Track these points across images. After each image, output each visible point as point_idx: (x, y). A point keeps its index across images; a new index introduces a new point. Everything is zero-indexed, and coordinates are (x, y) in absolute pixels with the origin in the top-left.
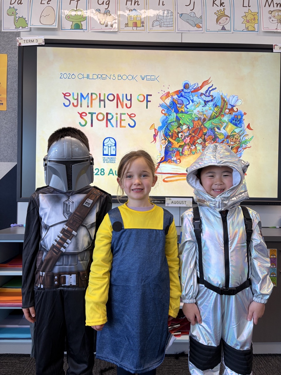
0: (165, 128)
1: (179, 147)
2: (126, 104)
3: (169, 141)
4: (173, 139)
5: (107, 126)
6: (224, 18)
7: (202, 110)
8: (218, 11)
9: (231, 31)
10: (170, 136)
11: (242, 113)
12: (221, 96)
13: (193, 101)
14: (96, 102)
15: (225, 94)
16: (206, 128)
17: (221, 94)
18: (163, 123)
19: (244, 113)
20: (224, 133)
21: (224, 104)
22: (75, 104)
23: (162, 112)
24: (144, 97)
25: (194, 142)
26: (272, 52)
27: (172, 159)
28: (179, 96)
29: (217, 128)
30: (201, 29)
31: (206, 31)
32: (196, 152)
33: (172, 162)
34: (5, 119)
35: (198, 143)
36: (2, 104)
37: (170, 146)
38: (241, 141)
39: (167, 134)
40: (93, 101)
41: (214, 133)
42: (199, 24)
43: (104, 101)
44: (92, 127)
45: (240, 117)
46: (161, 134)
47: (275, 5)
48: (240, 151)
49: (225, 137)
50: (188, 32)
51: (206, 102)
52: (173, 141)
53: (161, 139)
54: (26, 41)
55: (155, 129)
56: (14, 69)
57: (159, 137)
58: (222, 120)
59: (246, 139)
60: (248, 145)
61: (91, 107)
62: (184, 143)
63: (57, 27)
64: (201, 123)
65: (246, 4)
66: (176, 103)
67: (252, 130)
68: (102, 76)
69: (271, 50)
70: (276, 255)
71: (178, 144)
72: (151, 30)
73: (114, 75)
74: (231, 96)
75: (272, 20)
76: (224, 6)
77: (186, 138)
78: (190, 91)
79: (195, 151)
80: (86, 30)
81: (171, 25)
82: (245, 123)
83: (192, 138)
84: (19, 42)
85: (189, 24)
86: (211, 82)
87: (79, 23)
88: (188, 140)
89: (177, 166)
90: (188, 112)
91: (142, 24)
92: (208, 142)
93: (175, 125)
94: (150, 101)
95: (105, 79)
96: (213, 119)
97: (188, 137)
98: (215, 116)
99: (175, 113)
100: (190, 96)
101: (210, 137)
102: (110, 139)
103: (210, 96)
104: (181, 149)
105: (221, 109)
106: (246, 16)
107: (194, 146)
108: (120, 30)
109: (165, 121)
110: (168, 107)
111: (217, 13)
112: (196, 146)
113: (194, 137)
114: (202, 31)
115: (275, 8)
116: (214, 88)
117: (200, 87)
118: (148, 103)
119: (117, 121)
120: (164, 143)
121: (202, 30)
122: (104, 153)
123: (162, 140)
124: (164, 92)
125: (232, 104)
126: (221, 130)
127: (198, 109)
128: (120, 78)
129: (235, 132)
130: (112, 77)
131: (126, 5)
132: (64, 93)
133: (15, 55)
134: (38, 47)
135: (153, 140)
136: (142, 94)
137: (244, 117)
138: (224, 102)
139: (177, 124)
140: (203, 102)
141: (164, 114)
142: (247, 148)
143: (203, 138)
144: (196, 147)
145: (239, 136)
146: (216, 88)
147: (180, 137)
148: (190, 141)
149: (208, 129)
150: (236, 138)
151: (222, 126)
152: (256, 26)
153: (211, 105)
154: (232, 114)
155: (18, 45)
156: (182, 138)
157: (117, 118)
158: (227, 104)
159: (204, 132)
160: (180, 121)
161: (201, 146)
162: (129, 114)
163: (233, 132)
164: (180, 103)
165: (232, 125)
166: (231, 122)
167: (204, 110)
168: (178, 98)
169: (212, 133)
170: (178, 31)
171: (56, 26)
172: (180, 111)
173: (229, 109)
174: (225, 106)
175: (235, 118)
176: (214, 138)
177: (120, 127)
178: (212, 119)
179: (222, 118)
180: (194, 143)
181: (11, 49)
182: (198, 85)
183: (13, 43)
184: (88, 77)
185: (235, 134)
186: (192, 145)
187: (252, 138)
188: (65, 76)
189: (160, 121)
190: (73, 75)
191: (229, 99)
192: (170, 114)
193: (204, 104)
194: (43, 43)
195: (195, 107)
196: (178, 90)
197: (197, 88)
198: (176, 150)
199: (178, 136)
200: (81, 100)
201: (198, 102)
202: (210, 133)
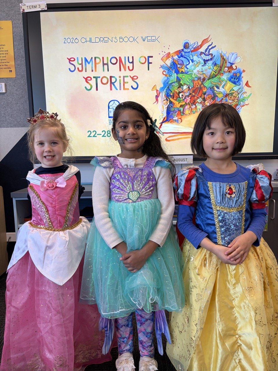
0: (167, 89)
1: (180, 107)
2: (129, 67)
3: (170, 101)
4: (174, 99)
5: (111, 89)
7: (202, 69)
10: (171, 96)
12: (220, 54)
13: (192, 61)
14: (100, 66)
15: (224, 52)
16: (206, 88)
17: (220, 52)
18: (164, 83)
19: (242, 70)
20: (223, 92)
21: (224, 62)
22: (80, 69)
23: (163, 73)
24: (146, 59)
25: (195, 101)
26: (272, 6)
27: (174, 119)
28: (179, 56)
29: (216, 87)
33: (174, 121)
34: (15, 86)
35: (199, 103)
36: (11, 71)
37: (171, 107)
38: (239, 99)
39: (168, 94)
40: (97, 65)
41: (213, 92)
43: (107, 64)
44: (97, 91)
45: (239, 75)
46: (163, 95)
48: (239, 108)
49: (224, 95)
51: (205, 61)
52: (175, 101)
53: (162, 99)
54: (29, 7)
55: (157, 90)
56: (19, 36)
57: (161, 97)
58: (221, 79)
59: (244, 97)
60: (246, 103)
61: (96, 71)
62: (185, 102)
64: (200, 83)
66: (176, 64)
67: (251, 87)
68: (104, 39)
69: (270, 4)
71: (179, 104)
73: (116, 38)
74: (231, 53)
77: (187, 98)
78: (190, 51)
79: (195, 110)
82: (244, 81)
83: (193, 98)
84: (22, 9)
86: (211, 40)
88: (188, 99)
89: (178, 125)
90: (188, 72)
92: (208, 101)
93: (175, 85)
94: (151, 63)
95: (107, 41)
96: (213, 78)
97: (188, 97)
98: (214, 75)
99: (175, 74)
100: (190, 56)
101: (210, 96)
102: (114, 102)
103: (210, 54)
104: (182, 109)
105: (220, 67)
107: (194, 105)
109: (166, 82)
112: (196, 105)
113: (194, 96)
117: (199, 45)
118: (150, 64)
119: (120, 84)
120: (166, 104)
122: (110, 116)
123: (164, 100)
124: (165, 52)
125: (231, 62)
126: (220, 88)
127: (198, 69)
128: (121, 40)
129: (234, 90)
130: (114, 39)
132: (69, 58)
133: (19, 21)
134: (41, 13)
135: (155, 101)
136: (143, 56)
137: (242, 75)
138: (223, 60)
140: (203, 62)
141: (165, 75)
142: (245, 105)
143: (203, 97)
144: (196, 107)
145: (237, 93)
146: (215, 46)
147: (181, 97)
148: (190, 101)
149: (208, 89)
150: (234, 96)
151: (221, 85)
153: (210, 64)
154: (231, 72)
155: (22, 11)
156: (182, 98)
157: (120, 80)
158: (226, 62)
159: (204, 91)
160: (180, 81)
161: (201, 105)
162: (132, 77)
163: (231, 90)
164: (180, 63)
165: (231, 83)
166: (230, 80)
167: (204, 69)
168: (178, 58)
169: (211, 92)
172: (180, 71)
174: (224, 64)
175: (233, 76)
176: (214, 97)
177: (124, 90)
178: (211, 78)
179: (221, 77)
180: (194, 103)
181: (15, 15)
182: (198, 43)
183: (16, 9)
184: (90, 41)
185: (233, 92)
186: (192, 104)
187: (250, 96)
188: (69, 40)
189: (162, 82)
190: (76, 39)
191: (229, 56)
192: (170, 75)
193: (204, 64)
194: (46, 8)
195: (194, 67)
196: (178, 51)
197: (197, 47)
198: (178, 110)
199: (179, 96)
200: (86, 64)
201: (198, 62)
202: (209, 92)
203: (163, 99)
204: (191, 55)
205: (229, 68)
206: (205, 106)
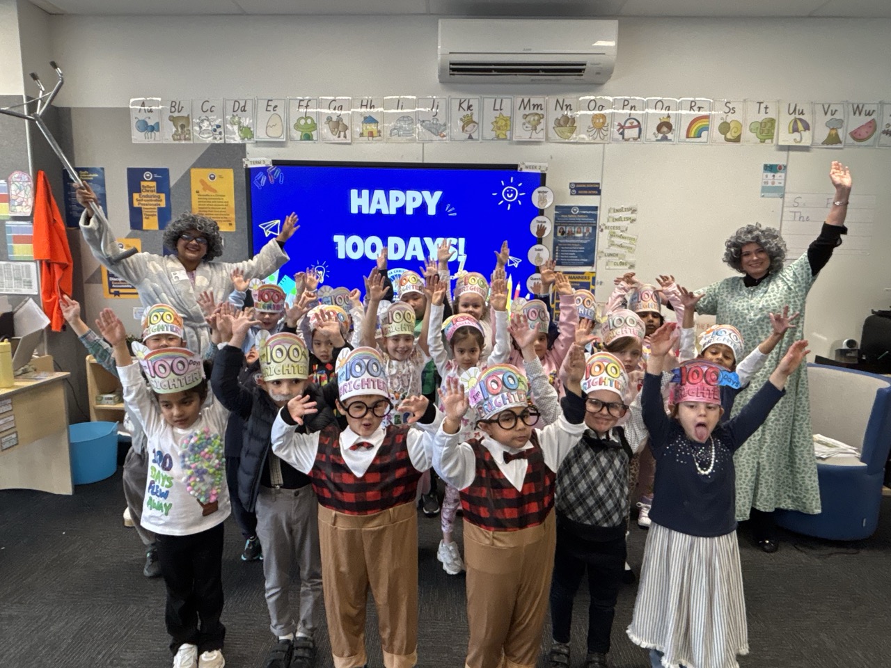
6: (471, 125)
8: (464, 117)
9: (478, 140)
30: (444, 138)
31: (451, 141)
36: (231, 224)
42: (443, 132)
47: (532, 107)
50: (430, 142)
54: (252, 163)
56: (242, 187)
65: (498, 107)
72: (389, 140)
75: (527, 127)
76: (472, 110)
80: (316, 141)
81: (411, 135)
85: (431, 132)
87: (309, 133)
91: (378, 133)
106: (496, 121)
108: (354, 141)
111: (464, 119)
114: (446, 140)
115: (532, 111)
152: (508, 133)
155: (245, 166)
170: (419, 140)
171: (284, 138)
183: (238, 156)
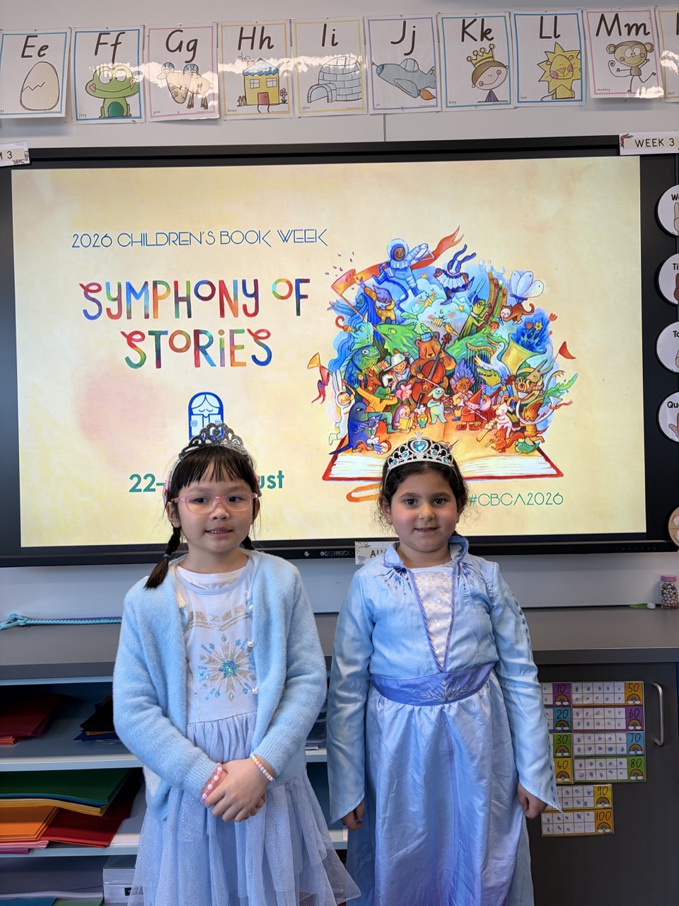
0: (348, 363)
1: (384, 411)
2: (245, 307)
3: (357, 397)
4: (368, 391)
5: (197, 364)
6: (492, 70)
7: (441, 312)
8: (476, 53)
9: (510, 104)
10: (359, 382)
11: (545, 317)
12: (488, 274)
13: (415, 291)
14: (167, 304)
15: (498, 269)
16: (453, 360)
17: (488, 270)
18: (340, 350)
19: (549, 316)
20: (499, 371)
21: (498, 294)
22: (115, 311)
23: (336, 322)
24: (290, 286)
25: (424, 395)
27: (369, 441)
28: (379, 279)
29: (481, 359)
30: (433, 102)
31: (447, 107)
32: (430, 420)
33: (368, 448)
35: (434, 399)
37: (361, 410)
38: (544, 389)
39: (353, 378)
40: (159, 301)
41: (474, 373)
42: (428, 89)
43: (187, 300)
44: (159, 369)
45: (541, 327)
46: (337, 381)
47: (625, 30)
48: (544, 414)
49: (503, 379)
50: (401, 111)
51: (450, 293)
52: (369, 395)
53: (337, 391)
55: (322, 368)
57: (332, 386)
58: (492, 338)
59: (559, 384)
61: (156, 316)
62: (398, 398)
63: (63, 115)
64: (438, 347)
65: (548, 31)
66: (371, 299)
67: (573, 358)
68: (179, 237)
69: (615, 150)
70: (642, 698)
71: (381, 402)
72: (306, 110)
73: (210, 234)
74: (515, 272)
75: (618, 70)
76: (492, 38)
77: (402, 387)
78: (407, 266)
79: (426, 419)
80: (140, 117)
81: (355, 97)
82: (555, 342)
83: (418, 387)
85: (403, 89)
86: (461, 239)
87: (120, 101)
88: (407, 391)
90: (405, 319)
91: (281, 98)
92: (460, 394)
93: (371, 355)
94: (305, 297)
95: (188, 243)
96: (471, 334)
97: (406, 386)
98: (474, 327)
99: (371, 324)
100: (408, 279)
101: (464, 381)
102: (205, 398)
103: (461, 274)
104: (389, 416)
105: (490, 307)
106: (548, 61)
108: (226, 115)
109: (346, 346)
110: (352, 310)
111: (475, 58)
112: (429, 405)
113: (422, 382)
114: (437, 106)
115: (625, 37)
116: (470, 254)
117: (432, 253)
118: (302, 301)
119: (222, 350)
121: (435, 104)
122: (193, 435)
123: (341, 393)
124: (341, 270)
125: (518, 295)
126: (492, 361)
127: (430, 311)
128: (226, 239)
129: (529, 366)
130: (205, 237)
131: (239, 49)
132: (85, 285)
134: (13, 171)
135: (319, 394)
136: (282, 278)
137: (551, 326)
138: (497, 290)
139: (377, 352)
140: (443, 293)
141: (343, 327)
142: (561, 405)
143: (446, 384)
144: (428, 410)
145: (538, 375)
146: (474, 255)
147: (386, 385)
148: (411, 395)
149: (457, 361)
150: (530, 382)
151: (494, 353)
152: (576, 86)
153: (463, 300)
154: (518, 318)
156: (391, 387)
157: (222, 342)
158: (504, 295)
159: (448, 368)
160: (383, 345)
161: (442, 406)
162: (254, 332)
163: (524, 366)
164: (382, 297)
165: (520, 348)
166: (517, 341)
167: (445, 312)
168: (376, 284)
169: (468, 370)
170: (374, 109)
171: (61, 112)
172: (383, 318)
173: (510, 307)
174: (500, 299)
175: (526, 329)
176: (475, 383)
177: (232, 365)
178: (466, 336)
179: (492, 332)
180: (422, 400)
182: (428, 248)
184: (143, 240)
185: (528, 370)
186: (417, 403)
187: (572, 380)
188: (86, 241)
189: (334, 347)
190: (105, 236)
191: (510, 280)
192: (357, 327)
193: (446, 298)
194: (27, 160)
195: (421, 305)
196: (377, 265)
197: (425, 258)
198: (378, 418)
199: (381, 381)
200: (129, 300)
201: (430, 293)
202: (464, 371)
203: (339, 391)
204: (411, 277)
205: (512, 309)
206: (451, 407)
